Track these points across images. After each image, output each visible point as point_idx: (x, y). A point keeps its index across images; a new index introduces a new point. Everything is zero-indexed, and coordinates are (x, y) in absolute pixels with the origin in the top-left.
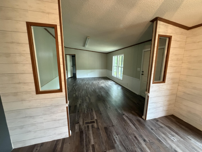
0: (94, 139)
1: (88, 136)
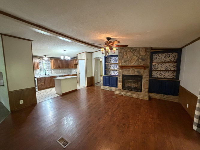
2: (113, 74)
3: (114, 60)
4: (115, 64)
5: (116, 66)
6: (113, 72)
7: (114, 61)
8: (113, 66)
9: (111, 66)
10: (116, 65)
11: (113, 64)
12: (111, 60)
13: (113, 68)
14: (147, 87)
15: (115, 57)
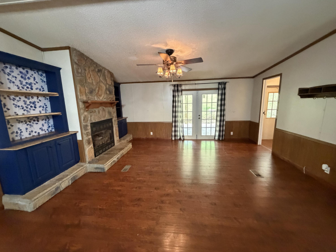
2: (25, 135)
3: (19, 78)
4: (27, 95)
5: (34, 103)
6: (23, 126)
7: (18, 83)
8: (21, 103)
10: (32, 100)
11: (17, 94)
13: (20, 112)
14: (118, 133)
15: (21, 69)
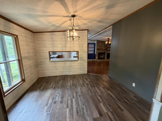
0: (66, 111)
1: (71, 115)
2: (90, 53)
3: (91, 45)
4: (91, 48)
6: (90, 52)
9: (89, 49)
12: (89, 46)
13: (90, 50)
14: (107, 57)
